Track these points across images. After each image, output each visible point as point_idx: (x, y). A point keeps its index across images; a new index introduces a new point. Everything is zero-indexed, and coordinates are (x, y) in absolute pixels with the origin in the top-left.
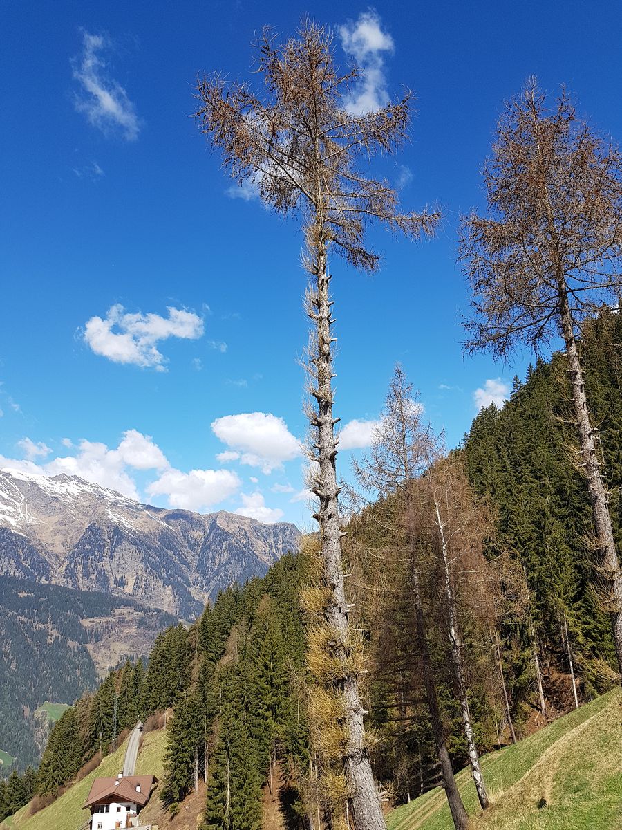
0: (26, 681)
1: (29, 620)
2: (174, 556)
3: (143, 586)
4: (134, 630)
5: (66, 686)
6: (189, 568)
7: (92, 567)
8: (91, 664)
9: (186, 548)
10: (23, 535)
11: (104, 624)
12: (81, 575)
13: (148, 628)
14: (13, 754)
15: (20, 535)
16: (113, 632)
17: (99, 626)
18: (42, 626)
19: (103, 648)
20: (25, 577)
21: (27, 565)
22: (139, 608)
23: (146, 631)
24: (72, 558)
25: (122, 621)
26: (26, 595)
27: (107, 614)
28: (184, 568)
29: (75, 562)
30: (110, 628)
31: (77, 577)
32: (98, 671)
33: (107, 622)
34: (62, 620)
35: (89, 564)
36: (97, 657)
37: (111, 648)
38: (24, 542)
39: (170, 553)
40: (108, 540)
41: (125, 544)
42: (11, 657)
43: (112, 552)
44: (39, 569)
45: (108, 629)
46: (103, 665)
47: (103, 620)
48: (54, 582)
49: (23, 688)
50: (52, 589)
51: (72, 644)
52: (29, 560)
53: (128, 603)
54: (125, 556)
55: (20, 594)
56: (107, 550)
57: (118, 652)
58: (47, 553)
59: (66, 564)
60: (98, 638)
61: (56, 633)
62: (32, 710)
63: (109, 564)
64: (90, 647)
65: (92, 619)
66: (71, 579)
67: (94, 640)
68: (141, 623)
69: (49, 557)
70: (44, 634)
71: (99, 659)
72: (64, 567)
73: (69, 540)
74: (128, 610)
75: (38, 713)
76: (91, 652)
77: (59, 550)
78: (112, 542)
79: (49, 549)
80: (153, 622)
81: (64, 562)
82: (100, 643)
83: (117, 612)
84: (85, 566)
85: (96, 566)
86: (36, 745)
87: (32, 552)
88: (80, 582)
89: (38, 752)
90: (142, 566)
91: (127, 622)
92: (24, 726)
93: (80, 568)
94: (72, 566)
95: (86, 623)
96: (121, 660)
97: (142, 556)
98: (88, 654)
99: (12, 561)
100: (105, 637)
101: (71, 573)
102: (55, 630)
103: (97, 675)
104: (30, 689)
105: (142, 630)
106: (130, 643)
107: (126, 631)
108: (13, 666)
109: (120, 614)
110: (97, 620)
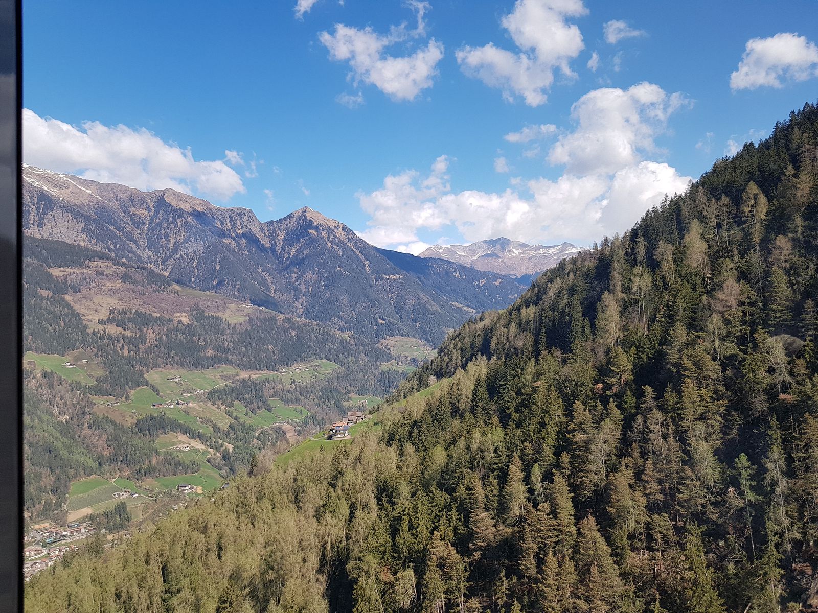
2: (118, 232)
4: (118, 284)
5: (51, 336)
6: (138, 246)
8: (77, 316)
9: (129, 225)
11: (80, 275)
13: (135, 283)
16: (93, 284)
17: (73, 276)
19: (84, 300)
23: (134, 287)
25: (101, 274)
27: (81, 265)
28: (132, 245)
30: (88, 280)
32: (86, 322)
33: (83, 274)
36: (81, 309)
37: (95, 301)
39: (112, 228)
41: (57, 212)
43: (41, 219)
45: (85, 281)
46: (90, 317)
47: (77, 271)
51: (44, 293)
54: (59, 225)
56: (33, 216)
57: (105, 305)
60: (76, 290)
63: (38, 233)
64: (68, 298)
65: (62, 269)
67: (70, 291)
68: (125, 278)
71: (83, 311)
74: (106, 264)
76: (72, 304)
78: (38, 208)
82: (79, 295)
83: (92, 264)
90: (84, 236)
91: (107, 276)
95: (56, 272)
96: (111, 313)
98: (68, 305)
100: (83, 289)
103: (86, 327)
105: (127, 285)
106: (117, 297)
107: (109, 284)
109: (97, 266)
110: (69, 270)
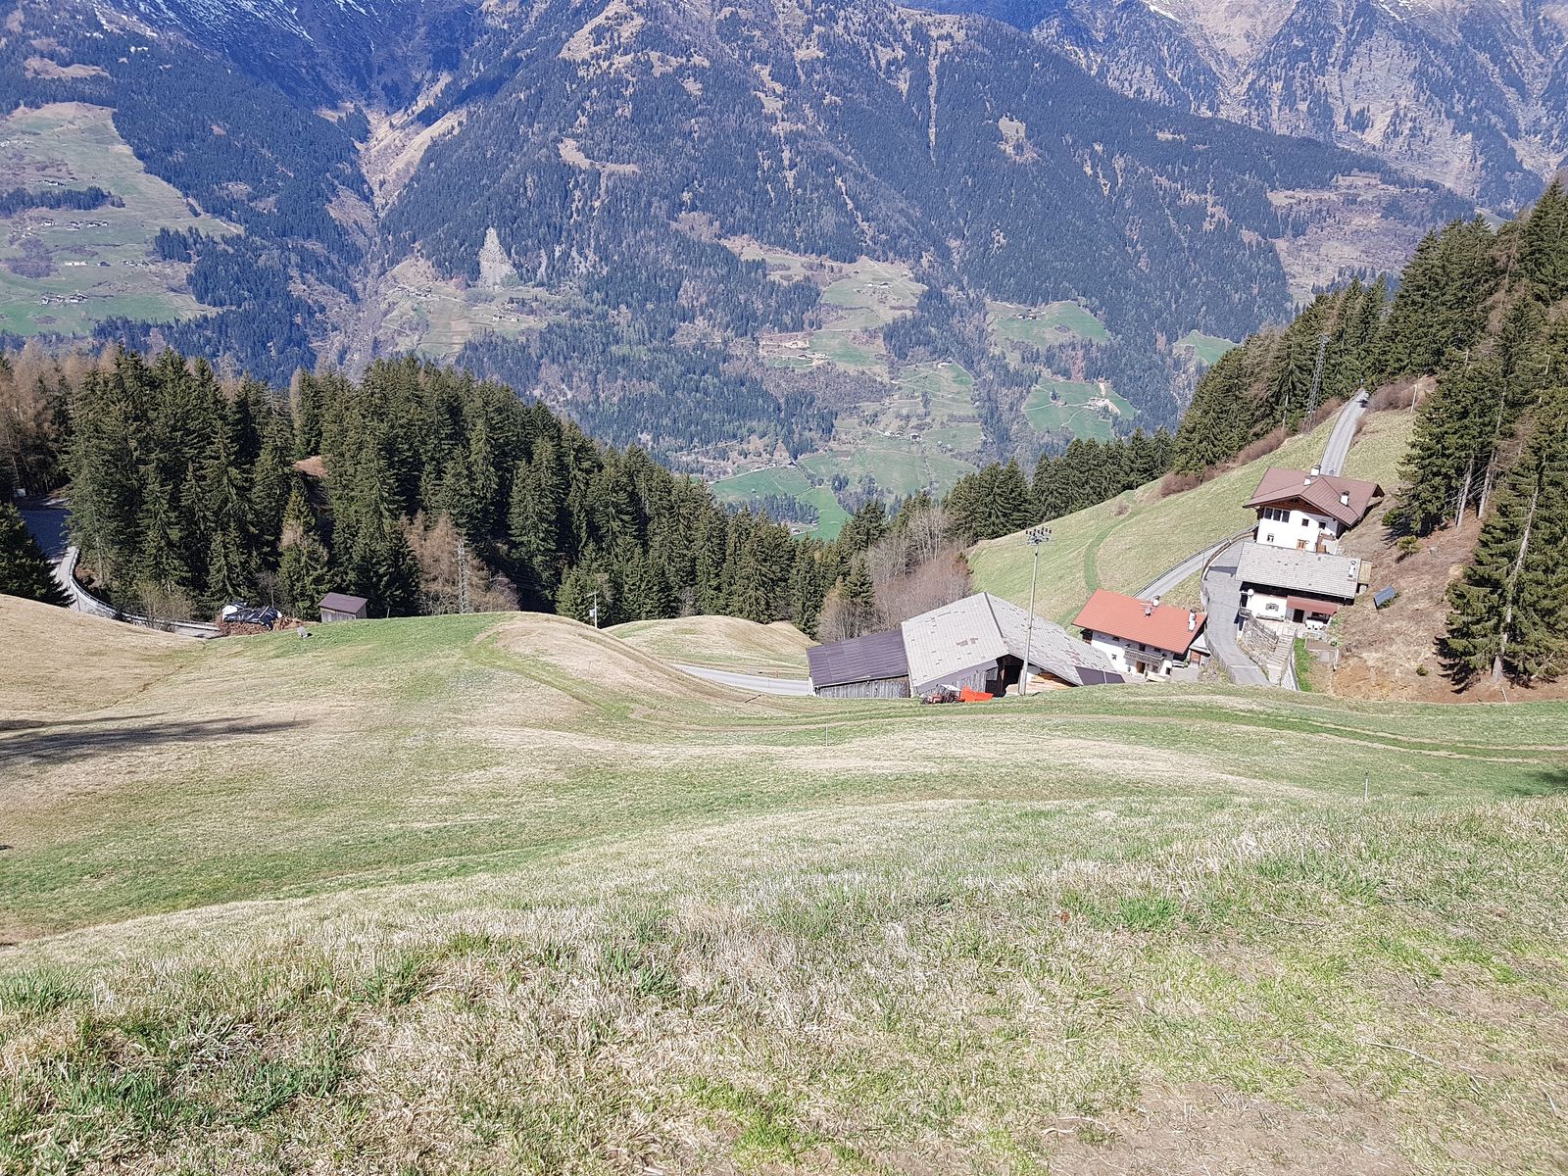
0: (1163, 293)
1: (1173, 185)
2: (1491, 66)
3: (1407, 132)
4: (1373, 221)
5: (1231, 311)
6: (1524, 94)
7: (1302, 86)
8: (1280, 277)
9: (1525, 45)
10: (1171, 16)
11: (1314, 204)
12: (1278, 103)
13: (1405, 218)
14: (1136, 403)
15: (1165, 17)
16: (1330, 221)
17: (1303, 206)
18: (1196, 198)
19: (1306, 249)
20: (1170, 102)
21: (1176, 79)
22: (1390, 177)
23: (1399, 226)
24: (1262, 66)
25: (1351, 201)
26: (1170, 137)
27: (1323, 184)
28: (1511, 95)
29: (1269, 76)
30: (1324, 213)
31: (1270, 106)
32: (1291, 290)
33: (1320, 201)
34: (1234, 190)
35: (1297, 79)
36: (1291, 265)
37: (1323, 251)
38: (1172, 30)
39: (1483, 58)
40: (1343, 30)
41: (1380, 36)
42: (1139, 248)
43: (1349, 54)
44: (1197, 87)
45: (1320, 214)
46: (1302, 281)
47: (1312, 195)
48: (1223, 114)
49: (1158, 303)
50: (1218, 128)
51: (1248, 236)
52: (1180, 67)
53: (1370, 165)
54: (1376, 64)
55: (1160, 135)
56: (1337, 50)
57: (1335, 260)
58: (1214, 53)
59: (1250, 78)
60: (1299, 230)
61: (1220, 213)
62: (1169, 341)
63: (1337, 82)
64: (1281, 245)
65: (1290, 193)
66: (1257, 109)
67: (1289, 232)
68: (1392, 209)
69: (1218, 62)
70: (1198, 213)
71: (1296, 269)
72: (1246, 85)
73: (1260, 28)
74: (1367, 181)
75: (1179, 347)
76: (1283, 256)
77: (1239, 48)
78: (1351, 32)
79: (1219, 45)
80: (1417, 208)
81: (1246, 73)
82: (1301, 241)
83: (1343, 181)
84: (1288, 84)
85: (1311, 83)
86: (1172, 396)
87: (1186, 51)
88: (1275, 116)
89: (1175, 410)
90: (1411, 87)
91: (1362, 204)
92: (1157, 366)
93: (1277, 87)
94: (1262, 82)
95: (1279, 198)
96: (1340, 275)
97: (1415, 64)
98: (1276, 257)
99: (1148, 70)
100: (1312, 229)
101: (1258, 97)
102: (1218, 207)
103: (1288, 298)
104: (1168, 305)
105: (1391, 223)
106: (1361, 246)
107: (1358, 221)
108: (1142, 264)
109: (1349, 187)
110: (1300, 194)
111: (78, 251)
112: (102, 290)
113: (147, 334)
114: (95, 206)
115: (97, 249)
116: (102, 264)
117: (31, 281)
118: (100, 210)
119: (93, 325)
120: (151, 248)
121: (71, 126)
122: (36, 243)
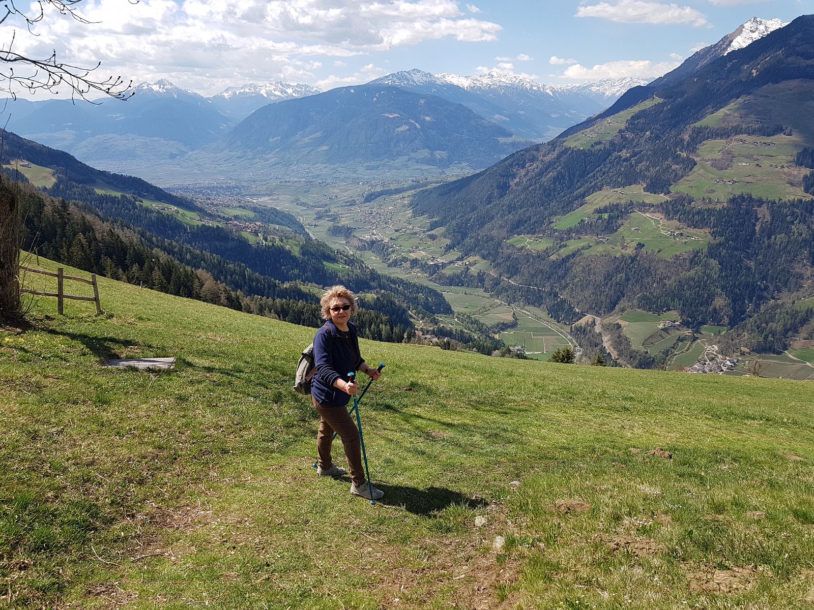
111: (749, 157)
112: (749, 179)
113: (760, 206)
114: (773, 135)
115: (759, 157)
116: (757, 165)
117: (717, 171)
118: (776, 137)
119: (731, 197)
120: (791, 159)
121: (790, 92)
122: (729, 153)
